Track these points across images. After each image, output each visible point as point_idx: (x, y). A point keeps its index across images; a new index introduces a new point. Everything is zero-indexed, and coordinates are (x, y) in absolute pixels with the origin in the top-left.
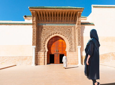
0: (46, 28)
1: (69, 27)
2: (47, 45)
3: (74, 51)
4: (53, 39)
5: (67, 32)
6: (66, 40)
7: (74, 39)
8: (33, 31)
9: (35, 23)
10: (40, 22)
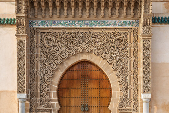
0: (53, 36)
1: (121, 33)
2: (56, 92)
3: (132, 108)
4: (75, 68)
5: (113, 46)
6: (111, 73)
7: (132, 69)
8: (18, 46)
9: (24, 21)
10: (36, 15)
